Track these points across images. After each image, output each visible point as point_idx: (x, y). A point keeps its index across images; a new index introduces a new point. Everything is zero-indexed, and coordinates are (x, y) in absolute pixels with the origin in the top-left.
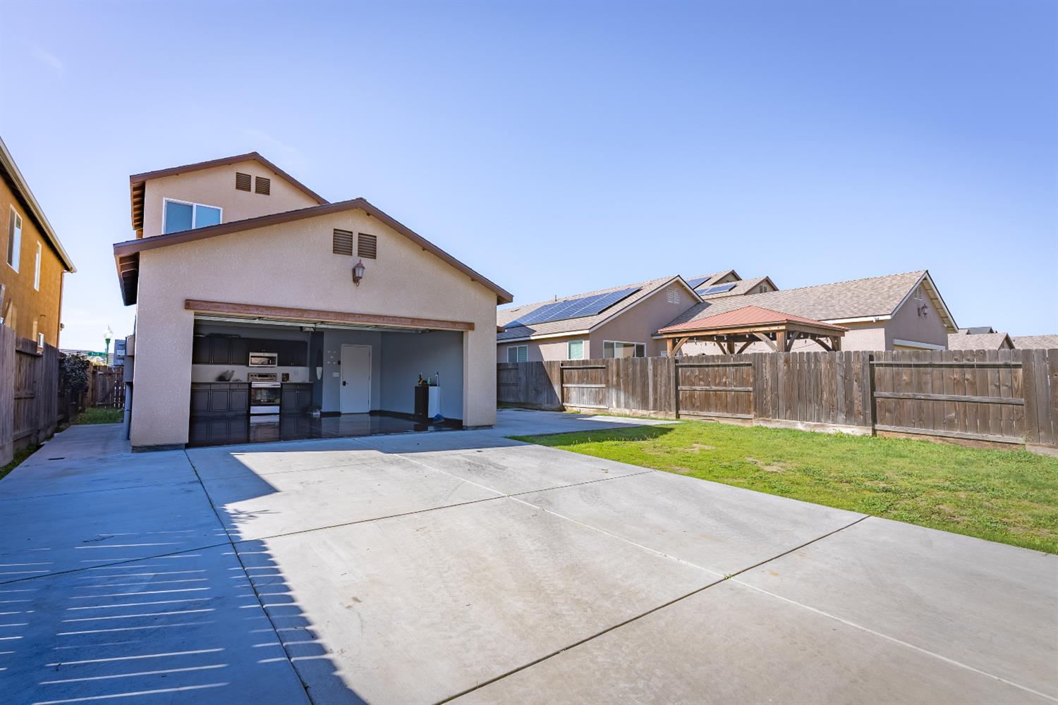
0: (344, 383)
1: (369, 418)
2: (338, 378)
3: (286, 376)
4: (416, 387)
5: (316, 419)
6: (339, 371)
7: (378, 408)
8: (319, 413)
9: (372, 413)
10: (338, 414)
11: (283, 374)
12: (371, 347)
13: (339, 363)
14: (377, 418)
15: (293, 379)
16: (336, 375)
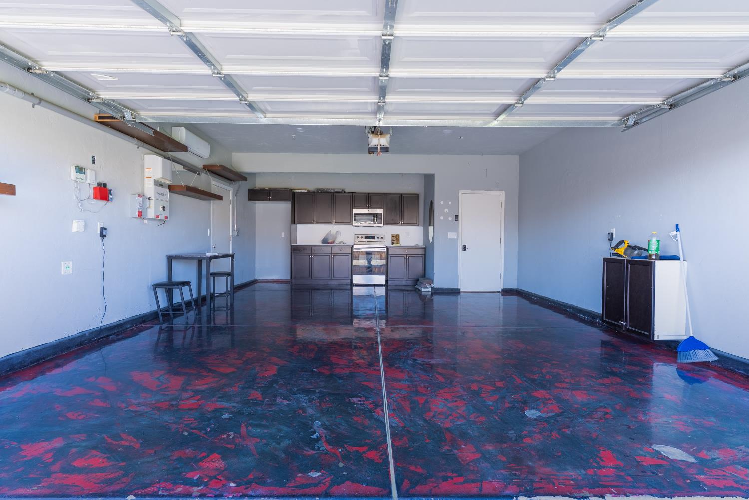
0: (465, 248)
1: (501, 299)
2: (455, 241)
3: (396, 238)
4: (605, 260)
5: (426, 296)
6: (456, 229)
7: (514, 285)
8: (430, 290)
9: (506, 292)
10: (456, 292)
11: (393, 236)
12: (503, 192)
13: (457, 217)
14: (514, 299)
15: (404, 242)
16: (452, 235)
